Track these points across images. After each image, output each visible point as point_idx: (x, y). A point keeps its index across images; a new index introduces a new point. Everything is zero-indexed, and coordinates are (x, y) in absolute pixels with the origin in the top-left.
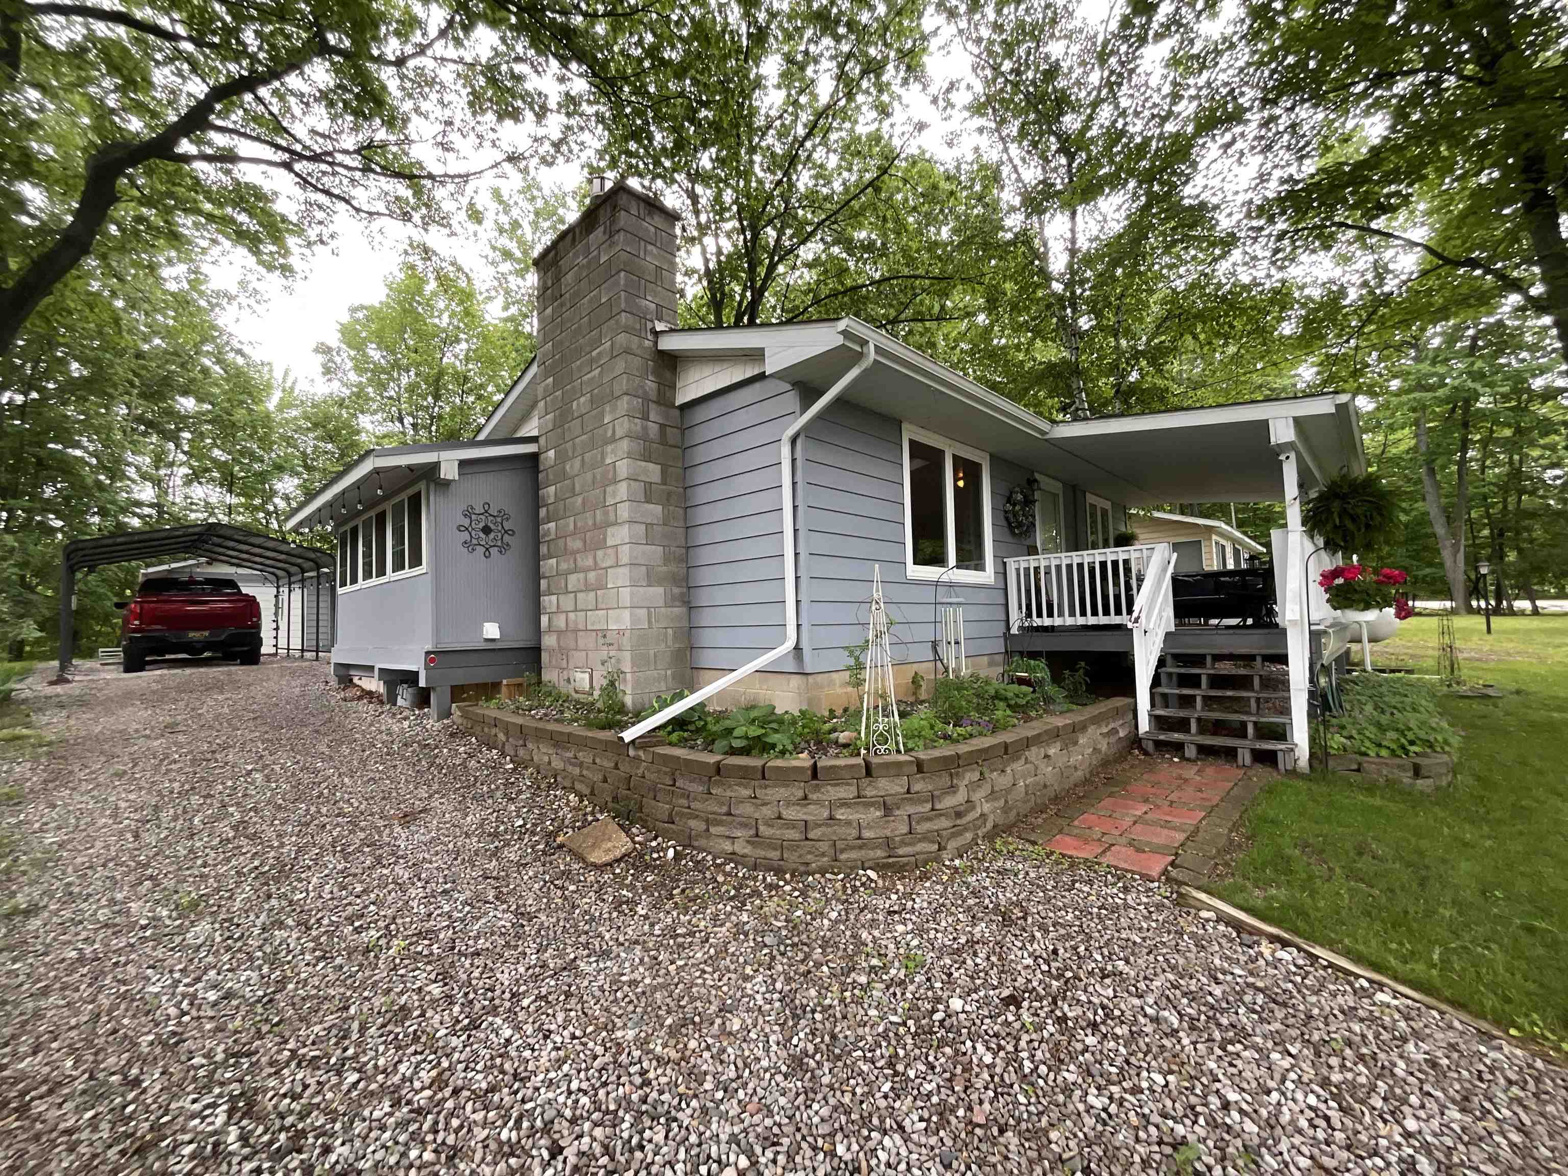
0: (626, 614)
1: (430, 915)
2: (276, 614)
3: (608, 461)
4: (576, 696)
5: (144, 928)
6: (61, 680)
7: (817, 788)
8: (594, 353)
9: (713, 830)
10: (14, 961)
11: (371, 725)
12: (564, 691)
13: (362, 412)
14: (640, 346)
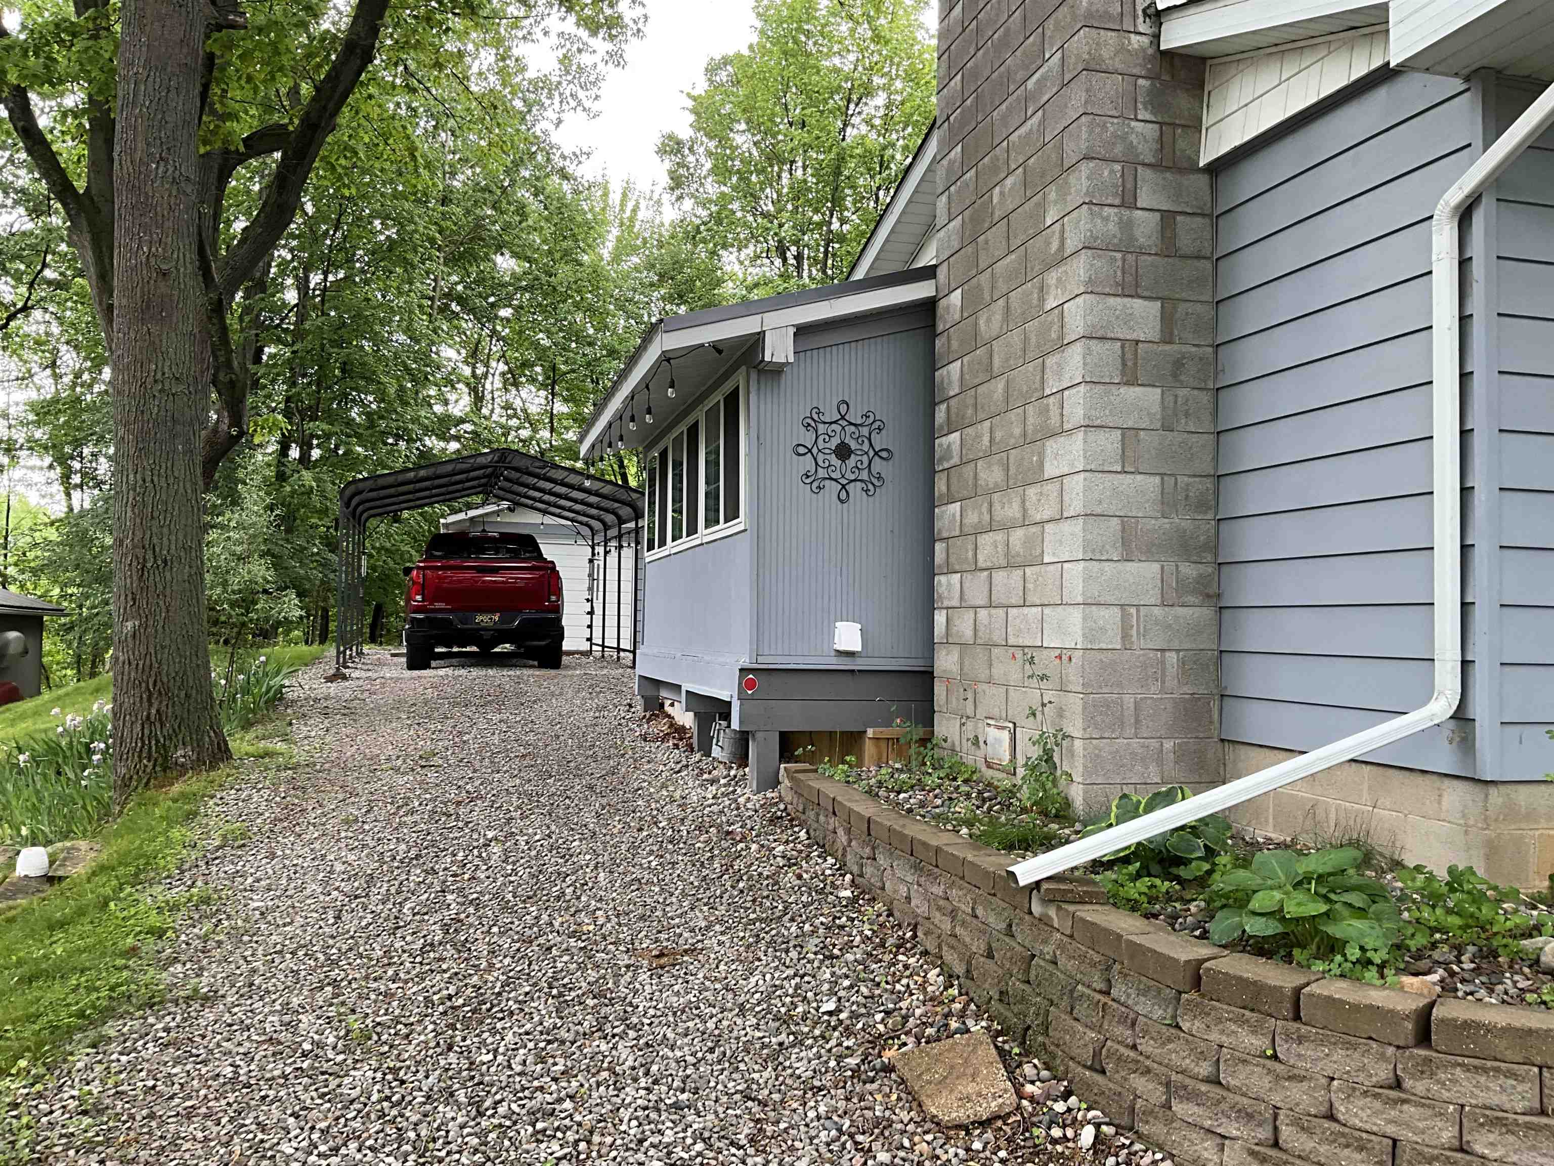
0: (1075, 616)
1: (641, 1142)
2: (590, 589)
3: (1051, 303)
4: (989, 773)
5: (304, 1055)
6: (338, 676)
7: (1426, 1069)
8: (1030, 84)
9: (1178, 1107)
10: (176, 1063)
11: (664, 786)
12: (969, 760)
13: (725, 246)
14: (1122, 49)
